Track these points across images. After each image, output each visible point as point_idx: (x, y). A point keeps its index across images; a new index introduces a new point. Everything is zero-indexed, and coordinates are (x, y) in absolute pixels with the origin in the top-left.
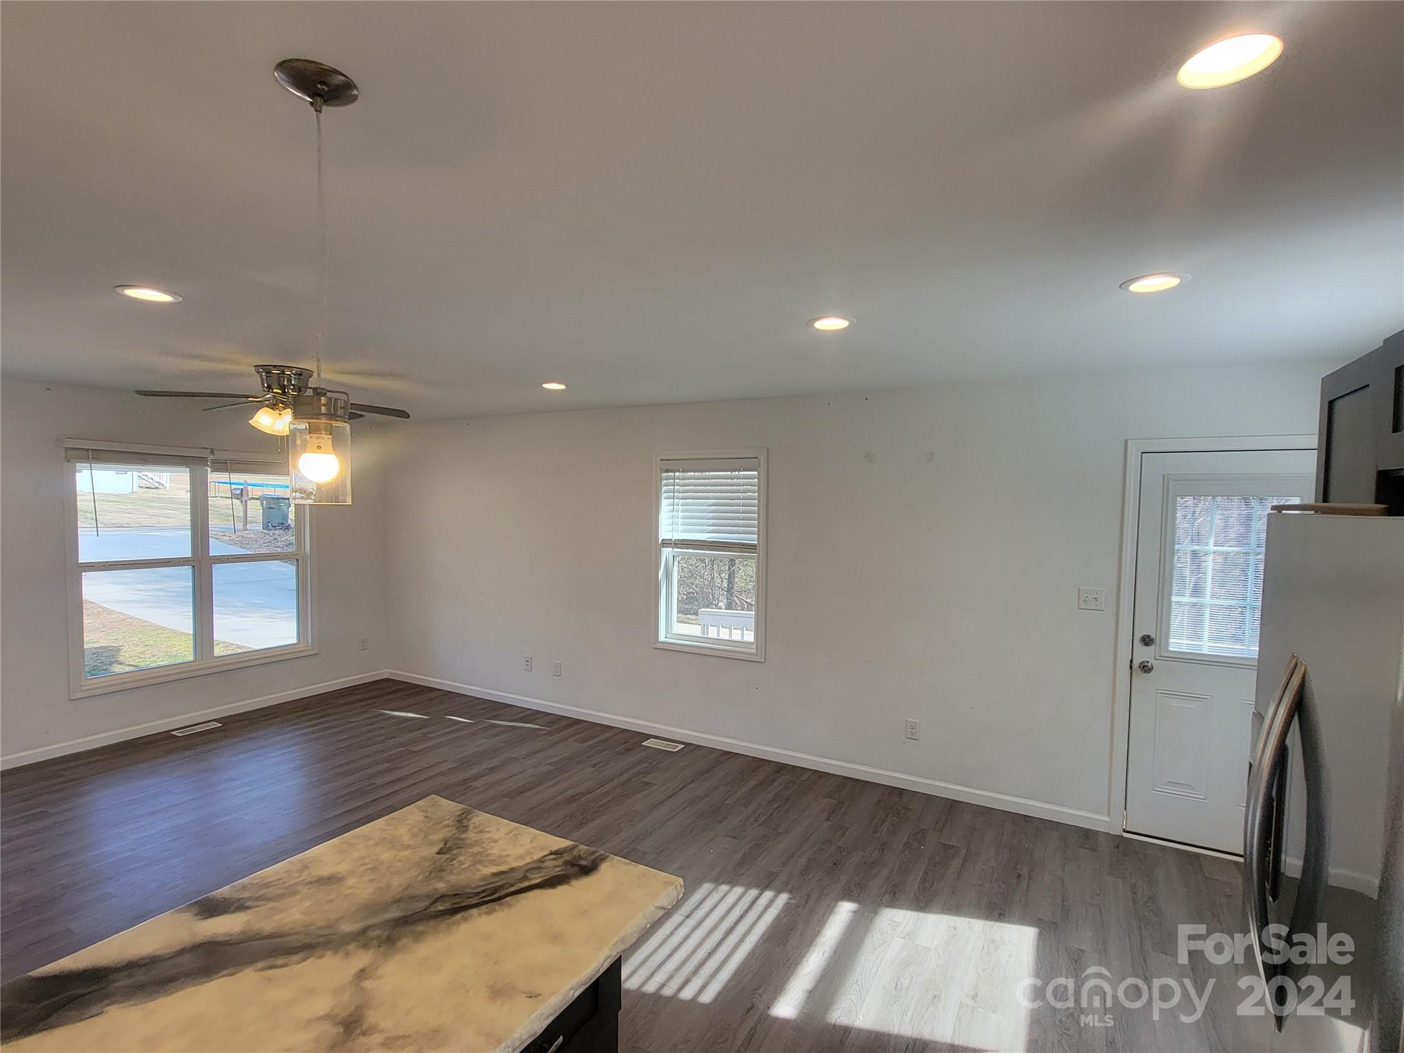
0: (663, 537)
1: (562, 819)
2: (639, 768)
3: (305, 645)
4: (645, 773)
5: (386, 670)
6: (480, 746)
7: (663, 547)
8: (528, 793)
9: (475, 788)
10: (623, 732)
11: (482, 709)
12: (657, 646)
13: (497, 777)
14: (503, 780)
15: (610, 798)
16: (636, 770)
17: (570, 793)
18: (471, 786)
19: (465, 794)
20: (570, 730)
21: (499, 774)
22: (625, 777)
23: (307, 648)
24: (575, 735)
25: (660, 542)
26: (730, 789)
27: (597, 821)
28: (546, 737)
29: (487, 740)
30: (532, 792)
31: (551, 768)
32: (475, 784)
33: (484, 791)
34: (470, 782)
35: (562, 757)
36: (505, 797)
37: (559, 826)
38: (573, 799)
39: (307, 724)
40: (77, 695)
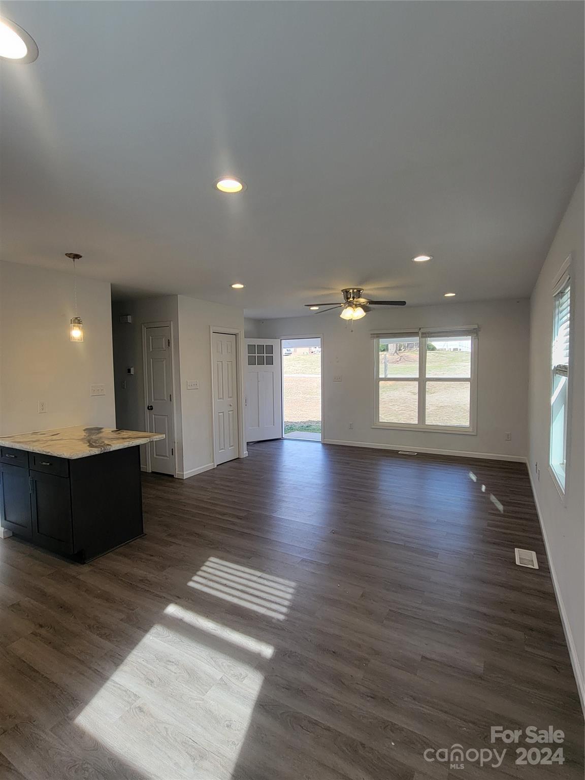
5: (525, 458)
23: (472, 431)
40: (373, 427)
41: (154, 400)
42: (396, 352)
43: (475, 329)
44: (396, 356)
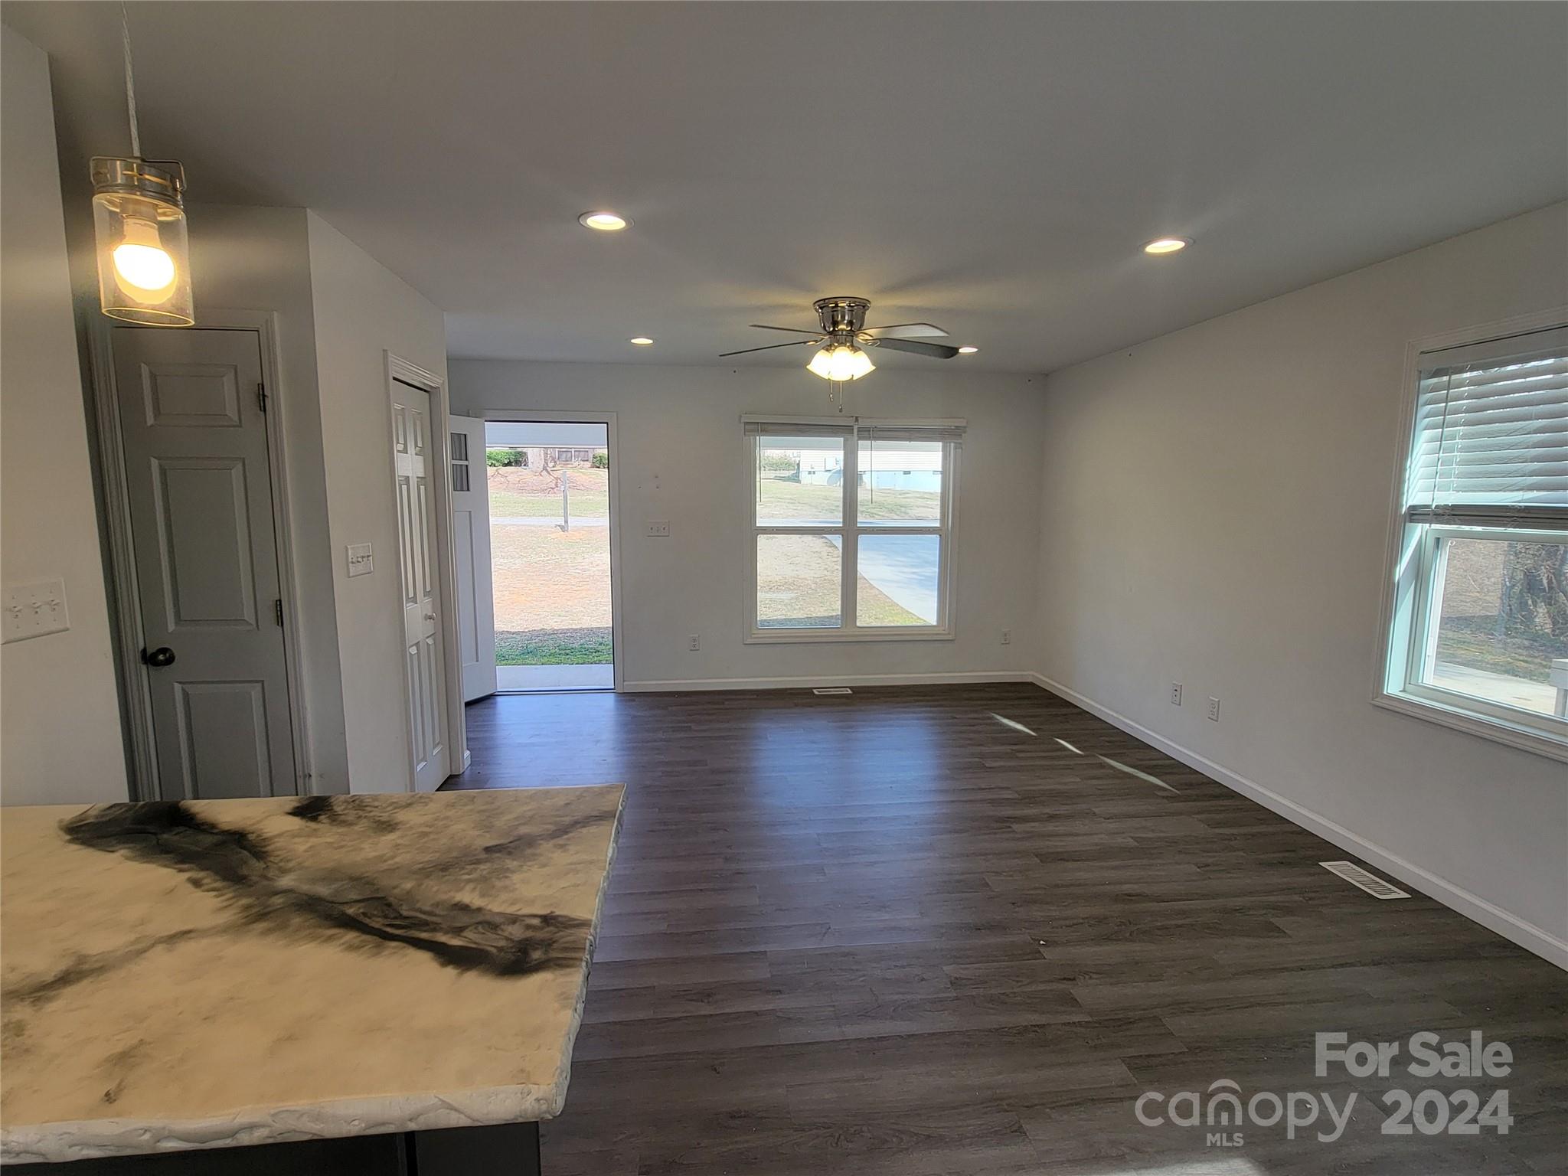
0: (1410, 503)
1: (1083, 919)
2: (1280, 898)
3: (943, 628)
4: (1288, 910)
5: (1031, 673)
6: (1065, 784)
7: (1411, 521)
8: (1070, 865)
9: (1014, 831)
10: (1300, 834)
11: (1109, 742)
12: (1379, 702)
13: (1051, 828)
14: (1058, 835)
15: (1188, 921)
16: (1272, 899)
17: (1127, 888)
18: (1010, 827)
19: (995, 833)
20: (1208, 803)
21: (1056, 827)
22: (1239, 902)
23: (944, 632)
24: (1210, 812)
25: (1404, 510)
26: (1460, 1014)
27: (1136, 947)
28: (1165, 801)
29: (1078, 780)
30: (1076, 865)
31: (1133, 843)
32: (1015, 827)
33: (1019, 839)
34: (1012, 823)
35: (1162, 835)
36: (1037, 856)
37: (1070, 926)
38: (1129, 897)
39: (924, 709)
40: (749, 641)
41: (177, 624)
42: (545, 469)
43: (957, 428)
44: (547, 479)
